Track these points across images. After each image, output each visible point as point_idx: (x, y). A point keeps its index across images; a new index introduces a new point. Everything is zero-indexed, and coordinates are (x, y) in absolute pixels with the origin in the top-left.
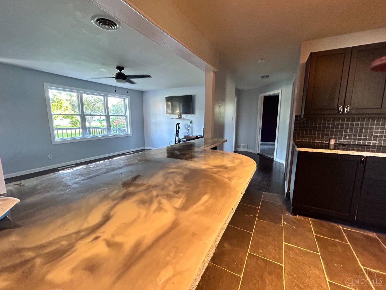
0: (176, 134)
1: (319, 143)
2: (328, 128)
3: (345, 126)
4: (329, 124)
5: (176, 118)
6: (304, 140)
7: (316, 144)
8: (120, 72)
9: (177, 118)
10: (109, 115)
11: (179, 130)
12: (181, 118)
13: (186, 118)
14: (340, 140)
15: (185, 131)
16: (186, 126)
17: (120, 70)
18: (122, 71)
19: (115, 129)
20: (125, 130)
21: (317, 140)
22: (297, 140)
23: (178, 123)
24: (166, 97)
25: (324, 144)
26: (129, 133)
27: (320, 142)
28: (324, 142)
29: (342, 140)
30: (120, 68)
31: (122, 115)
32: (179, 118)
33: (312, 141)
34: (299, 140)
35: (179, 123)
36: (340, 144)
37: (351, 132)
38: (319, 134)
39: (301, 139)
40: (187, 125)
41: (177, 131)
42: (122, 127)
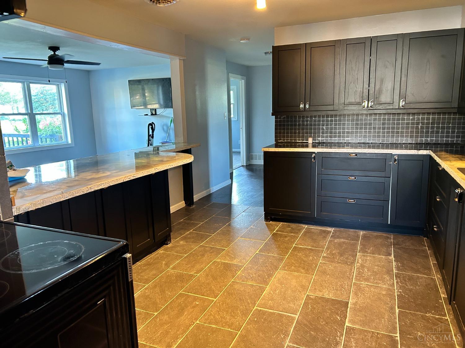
0: (149, 140)
1: (300, 143)
2: (307, 125)
3: (321, 123)
4: (307, 121)
5: (147, 115)
6: (285, 141)
7: (297, 144)
8: (55, 53)
9: (150, 114)
10: (34, 112)
11: (153, 134)
12: (156, 114)
13: (164, 114)
14: (319, 139)
15: (164, 135)
16: (165, 128)
17: (54, 51)
18: (57, 53)
19: (44, 135)
20: (61, 137)
21: (298, 140)
22: (279, 141)
23: (150, 123)
24: (129, 81)
25: (305, 144)
26: (70, 142)
27: (301, 141)
28: (305, 141)
29: (320, 139)
30: (54, 49)
31: (56, 112)
32: (152, 114)
33: (293, 141)
34: (281, 141)
35: (152, 122)
36: (319, 143)
37: (327, 129)
38: (299, 133)
39: (283, 139)
40: (167, 125)
41: (149, 136)
42: (57, 132)
